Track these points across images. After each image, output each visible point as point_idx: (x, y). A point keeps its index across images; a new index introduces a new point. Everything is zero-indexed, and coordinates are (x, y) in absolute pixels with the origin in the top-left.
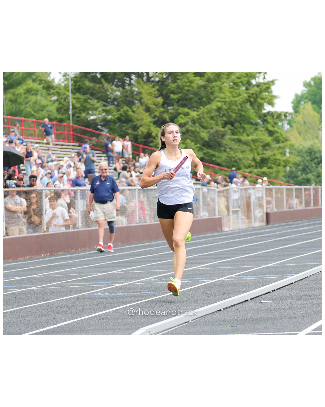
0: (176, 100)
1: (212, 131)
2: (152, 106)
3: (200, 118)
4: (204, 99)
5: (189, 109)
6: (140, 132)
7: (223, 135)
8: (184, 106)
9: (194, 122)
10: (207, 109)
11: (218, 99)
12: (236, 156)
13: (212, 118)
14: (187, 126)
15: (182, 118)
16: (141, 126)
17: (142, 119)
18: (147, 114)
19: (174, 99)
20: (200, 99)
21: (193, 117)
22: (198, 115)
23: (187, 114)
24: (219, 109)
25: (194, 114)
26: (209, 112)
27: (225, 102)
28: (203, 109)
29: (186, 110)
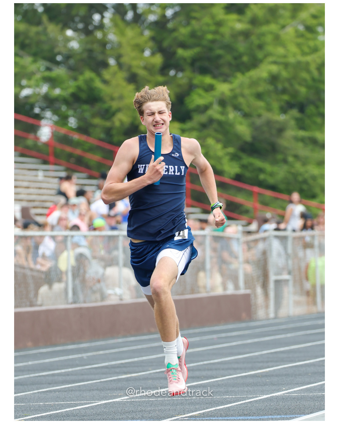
0: (189, 61)
1: (258, 122)
2: (142, 73)
3: (235, 97)
4: (245, 59)
5: (214, 77)
6: (117, 124)
7: (281, 130)
8: (204, 71)
9: (222, 103)
10: (250, 78)
11: (270, 59)
12: (307, 172)
13: (259, 96)
14: (210, 112)
15: (200, 95)
16: (119, 110)
17: (121, 98)
18: (131, 87)
19: (185, 59)
20: (235, 58)
21: (223, 94)
22: (232, 90)
23: (210, 88)
24: (274, 79)
25: (223, 88)
26: (254, 83)
27: (286, 65)
28: (240, 79)
29: (208, 80)
